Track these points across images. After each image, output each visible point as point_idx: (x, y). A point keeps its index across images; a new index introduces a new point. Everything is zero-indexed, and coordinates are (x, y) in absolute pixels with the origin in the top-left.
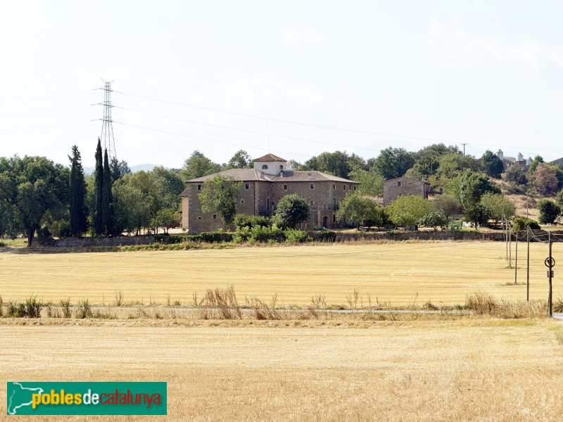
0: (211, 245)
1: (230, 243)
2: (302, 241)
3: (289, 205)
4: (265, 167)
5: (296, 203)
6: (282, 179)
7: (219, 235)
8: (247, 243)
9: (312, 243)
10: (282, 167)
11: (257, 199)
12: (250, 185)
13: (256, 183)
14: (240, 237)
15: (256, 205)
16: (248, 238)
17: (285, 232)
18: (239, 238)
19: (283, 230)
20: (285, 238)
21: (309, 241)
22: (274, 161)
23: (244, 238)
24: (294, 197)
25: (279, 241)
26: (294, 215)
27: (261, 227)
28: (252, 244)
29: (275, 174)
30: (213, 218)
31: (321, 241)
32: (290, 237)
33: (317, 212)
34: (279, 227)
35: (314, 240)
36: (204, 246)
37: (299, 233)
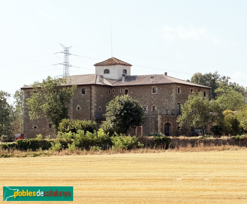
0: (24, 153)
1: (46, 151)
2: (130, 147)
3: (119, 106)
4: (107, 71)
5: (127, 105)
6: (124, 83)
7: (37, 141)
8: (66, 151)
9: (141, 150)
10: (125, 71)
11: (94, 105)
12: (87, 90)
13: (93, 87)
14: (60, 144)
15: (93, 111)
16: (69, 145)
17: (112, 137)
18: (58, 145)
19: (110, 135)
20: (111, 144)
21: (139, 147)
22: (116, 64)
23: (64, 145)
24: (125, 98)
25: (104, 149)
26: (125, 118)
27: (85, 132)
28: (72, 152)
29: (117, 78)
30: (48, 126)
31: (152, 148)
32: (117, 143)
33: (157, 117)
34: (106, 132)
35: (144, 147)
36: (17, 155)
37: (128, 139)
